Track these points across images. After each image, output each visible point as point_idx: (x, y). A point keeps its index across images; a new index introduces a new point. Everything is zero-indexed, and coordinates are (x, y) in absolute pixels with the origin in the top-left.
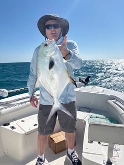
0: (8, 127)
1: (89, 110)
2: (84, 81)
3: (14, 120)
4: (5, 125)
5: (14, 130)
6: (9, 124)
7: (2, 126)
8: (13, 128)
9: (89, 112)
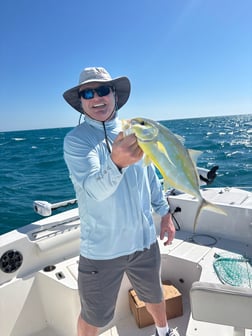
0: (52, 274)
1: (213, 241)
2: (205, 176)
3: (64, 259)
4: (47, 269)
5: (62, 281)
6: (54, 268)
7: (42, 271)
8: (60, 275)
9: (211, 245)
